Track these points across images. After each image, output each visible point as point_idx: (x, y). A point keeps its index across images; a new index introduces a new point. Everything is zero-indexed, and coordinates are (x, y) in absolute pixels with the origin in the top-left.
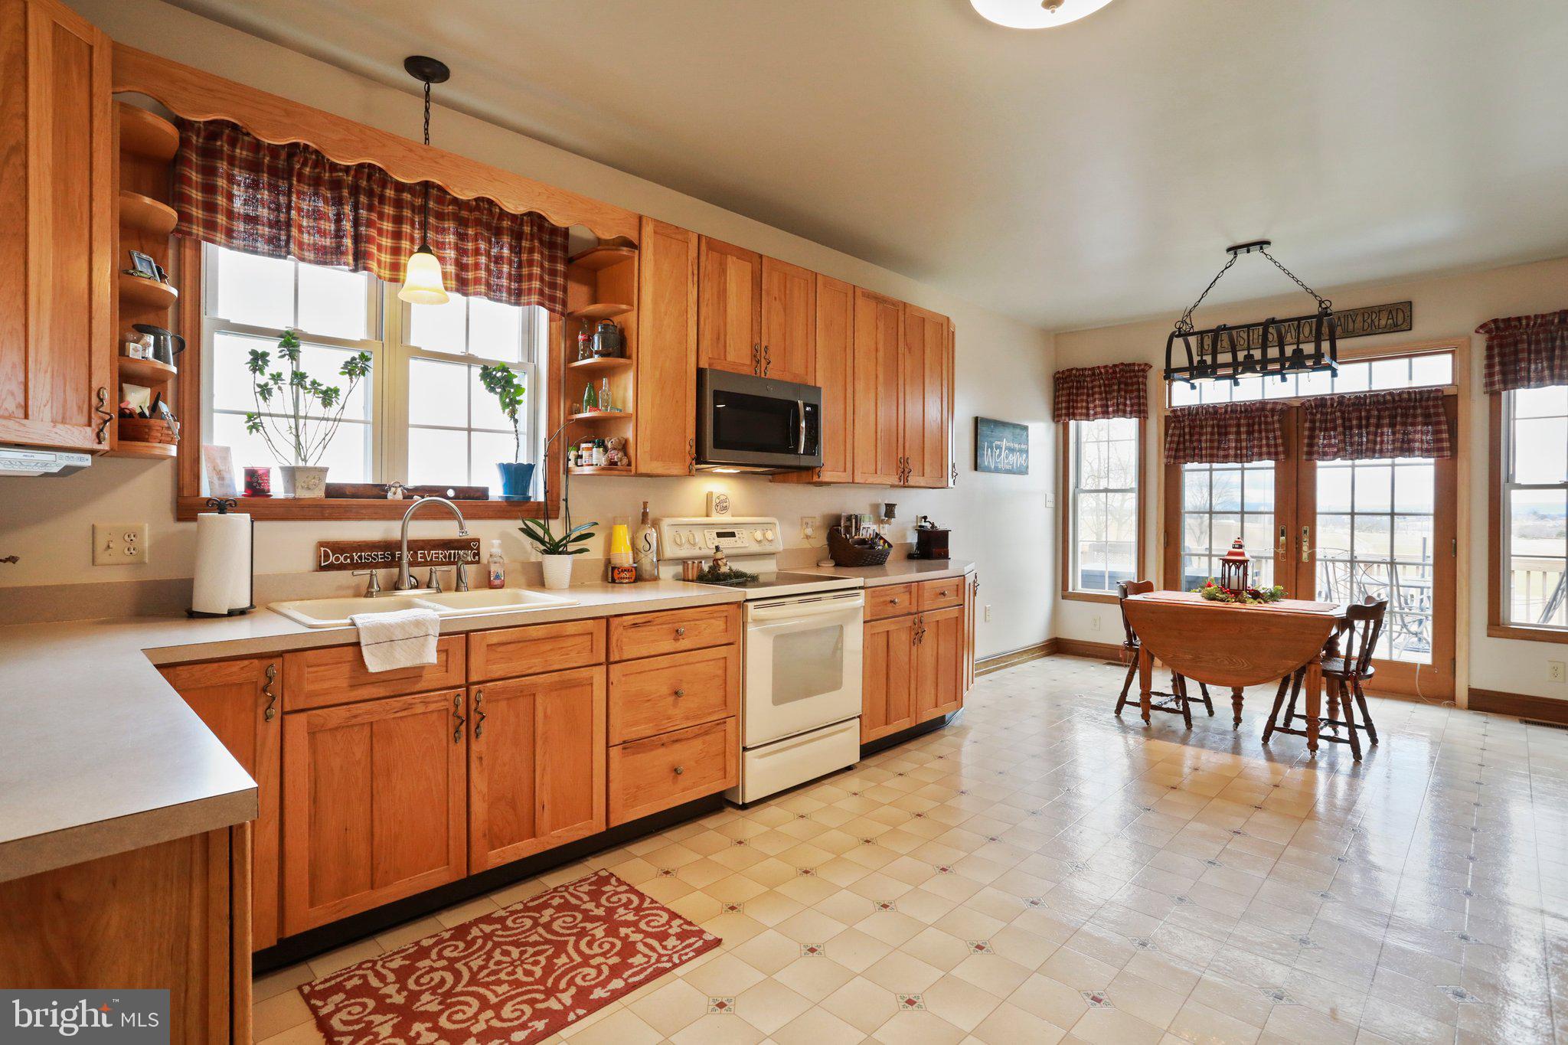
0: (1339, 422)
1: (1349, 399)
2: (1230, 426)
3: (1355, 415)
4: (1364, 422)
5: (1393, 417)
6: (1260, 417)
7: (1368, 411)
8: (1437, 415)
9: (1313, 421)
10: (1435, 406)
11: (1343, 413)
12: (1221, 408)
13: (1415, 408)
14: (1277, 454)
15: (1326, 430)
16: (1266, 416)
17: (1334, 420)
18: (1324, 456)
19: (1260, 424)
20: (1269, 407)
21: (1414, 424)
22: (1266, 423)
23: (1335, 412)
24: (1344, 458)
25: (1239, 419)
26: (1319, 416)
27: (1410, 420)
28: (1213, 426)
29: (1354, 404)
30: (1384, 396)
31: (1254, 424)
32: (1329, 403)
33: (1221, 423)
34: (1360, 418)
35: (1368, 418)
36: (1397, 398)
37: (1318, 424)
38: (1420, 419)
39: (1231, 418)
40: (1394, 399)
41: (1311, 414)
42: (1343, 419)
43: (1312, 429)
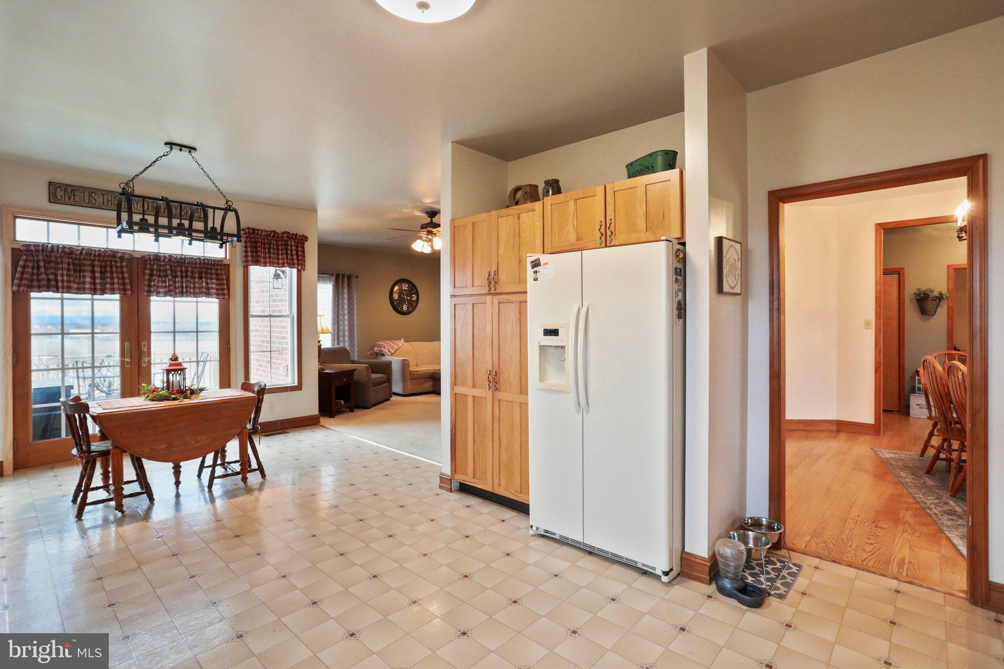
0: (169, 272)
1: (176, 258)
2: (84, 265)
3: (179, 269)
4: (184, 274)
5: (200, 273)
6: (111, 262)
7: (186, 267)
8: (222, 274)
9: (152, 270)
10: (221, 270)
11: (171, 266)
12: (78, 250)
13: (211, 269)
14: (125, 290)
15: (159, 276)
16: (116, 262)
17: (166, 271)
18: (158, 293)
19: (111, 267)
20: (119, 255)
21: (211, 279)
22: (116, 267)
23: (166, 265)
24: (170, 296)
25: (94, 260)
26: (155, 267)
27: (209, 276)
28: (69, 264)
29: (178, 262)
30: (196, 259)
31: (105, 267)
32: (162, 259)
33: (76, 262)
34: (182, 271)
35: (186, 272)
36: (202, 262)
37: (155, 272)
38: (214, 276)
39: (85, 259)
40: (200, 262)
41: (150, 264)
42: (171, 270)
43: (151, 275)
